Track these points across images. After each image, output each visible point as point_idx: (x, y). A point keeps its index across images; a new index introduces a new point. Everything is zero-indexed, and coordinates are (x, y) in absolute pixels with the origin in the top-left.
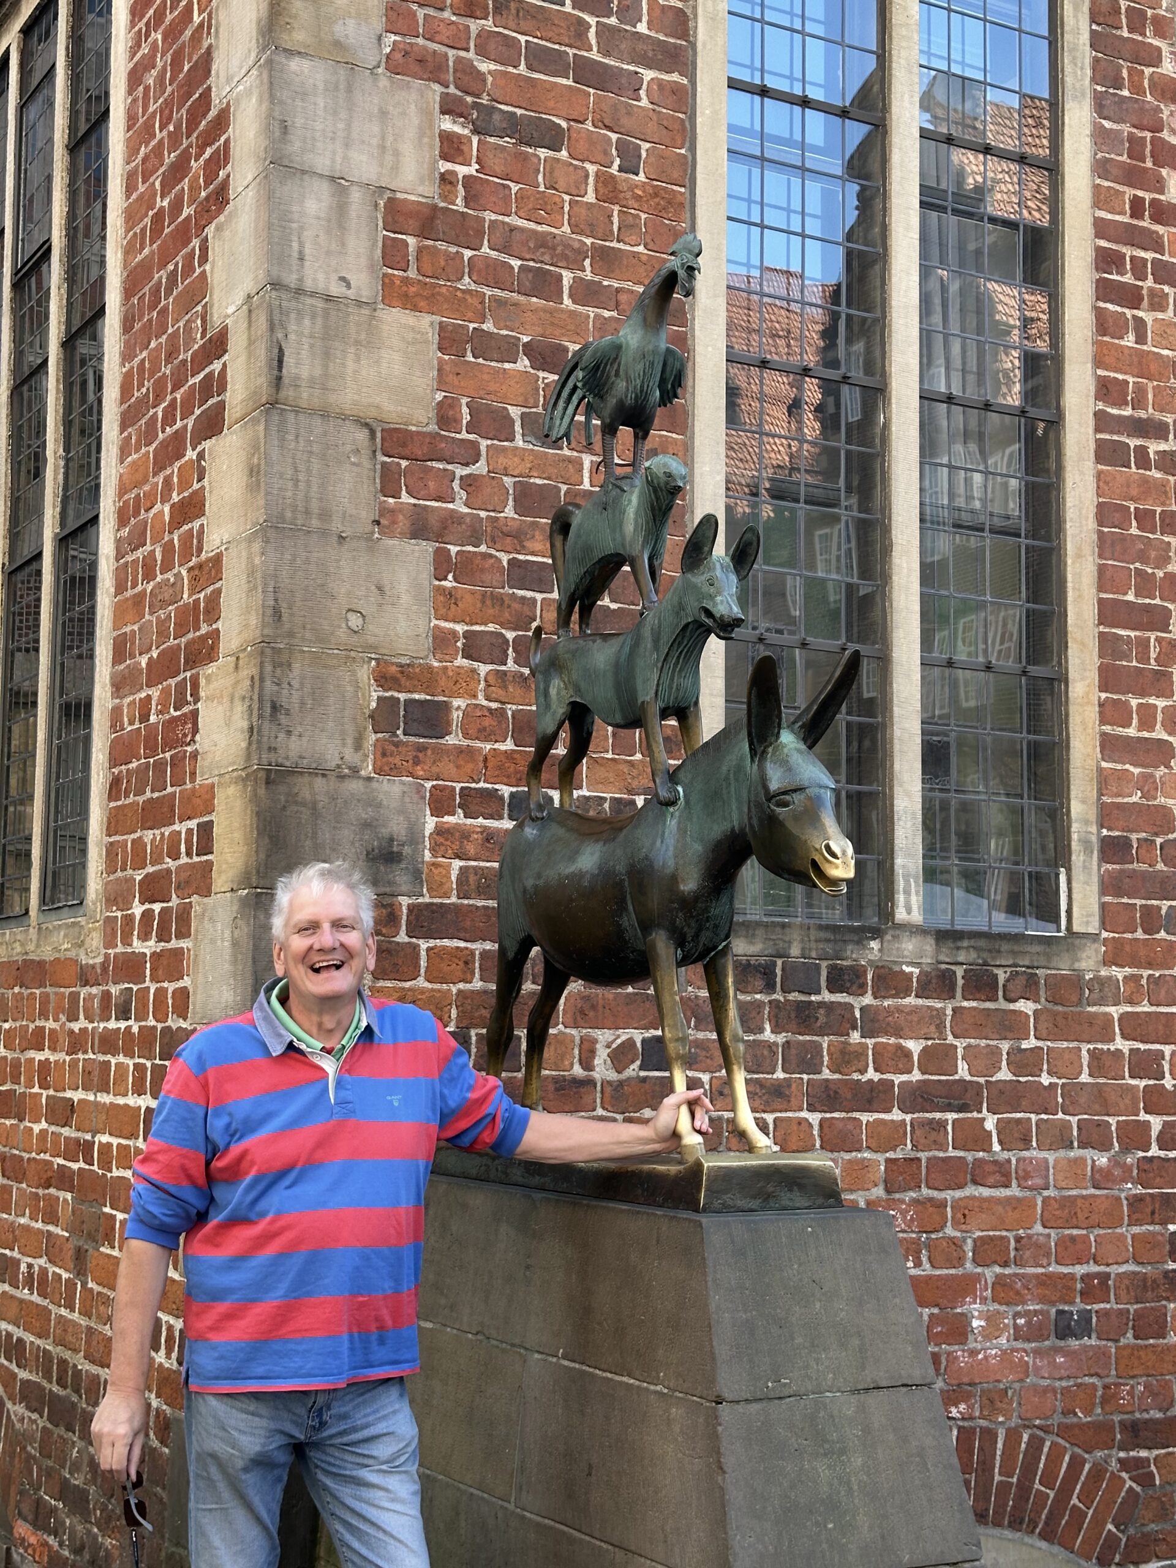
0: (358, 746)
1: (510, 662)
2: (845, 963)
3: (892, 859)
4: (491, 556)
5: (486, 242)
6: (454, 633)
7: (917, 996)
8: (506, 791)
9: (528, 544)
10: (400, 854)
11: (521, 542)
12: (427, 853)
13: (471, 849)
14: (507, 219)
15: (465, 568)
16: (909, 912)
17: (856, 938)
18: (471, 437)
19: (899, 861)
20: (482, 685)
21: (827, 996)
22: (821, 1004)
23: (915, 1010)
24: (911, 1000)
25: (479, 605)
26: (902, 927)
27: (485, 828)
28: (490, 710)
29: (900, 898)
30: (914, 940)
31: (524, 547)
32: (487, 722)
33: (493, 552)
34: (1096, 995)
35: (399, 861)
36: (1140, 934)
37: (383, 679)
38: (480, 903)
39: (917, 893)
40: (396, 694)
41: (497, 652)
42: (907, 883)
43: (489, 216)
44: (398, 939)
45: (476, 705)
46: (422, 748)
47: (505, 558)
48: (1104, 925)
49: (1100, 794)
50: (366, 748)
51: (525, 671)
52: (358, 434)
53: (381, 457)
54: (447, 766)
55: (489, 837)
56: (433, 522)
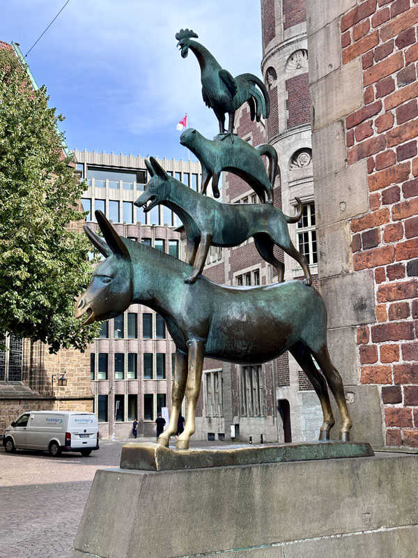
0: (347, 261)
1: (402, 198)
4: (389, 151)
5: (378, 6)
6: (377, 196)
8: (405, 263)
9: (404, 137)
10: (365, 304)
11: (400, 137)
12: (376, 302)
13: (392, 295)
15: (379, 164)
18: (378, 100)
20: (391, 215)
25: (385, 177)
27: (398, 283)
28: (394, 225)
31: (402, 139)
32: (393, 232)
35: (365, 308)
37: (354, 228)
38: (399, 321)
40: (359, 233)
41: (395, 197)
44: (368, 344)
45: (389, 225)
46: (369, 254)
47: (394, 149)
50: (351, 260)
51: (408, 200)
52: (338, 127)
53: (346, 131)
54: (380, 259)
55: (399, 287)
56: (365, 148)
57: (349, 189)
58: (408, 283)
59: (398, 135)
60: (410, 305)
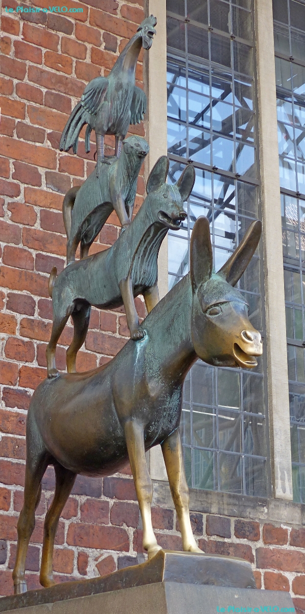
1: (36, 315)
2: (246, 520)
3: (273, 458)
4: (25, 250)
5: (26, 76)
7: (291, 545)
9: (49, 246)
11: (44, 245)
14: (39, 66)
16: (284, 492)
17: (252, 505)
18: (15, 181)
19: (277, 460)
20: (18, 327)
21: (234, 540)
22: (231, 545)
23: (289, 553)
24: (287, 547)
25: (17, 279)
26: (280, 500)
29: (279, 482)
30: (287, 509)
31: (45, 247)
32: (19, 349)
33: (26, 248)
39: (289, 480)
41: (28, 308)
42: (283, 473)
43: (28, 63)
45: (15, 339)
47: (34, 253)
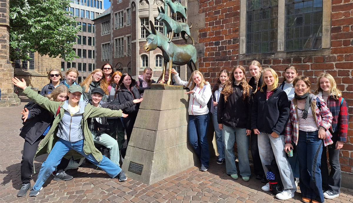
0: (197, 40)
1: (215, 25)
2: (267, 59)
6: (208, 23)
7: (282, 64)
8: (214, 42)
9: (217, 8)
10: (202, 52)
12: (205, 52)
13: (210, 50)
15: (209, 15)
16: (280, 49)
17: (269, 55)
19: (279, 41)
20: (211, 29)
23: (282, 66)
25: (211, 19)
26: (279, 52)
27: (211, 47)
28: (212, 32)
29: (279, 47)
32: (211, 34)
33: (212, 11)
34: (328, 60)
36: (343, 46)
37: (200, 31)
38: (211, 57)
40: (201, 33)
41: (213, 24)
44: (201, 62)
45: (210, 32)
46: (204, 39)
47: (214, 11)
48: (331, 45)
49: (331, 19)
50: (198, 40)
51: (216, 26)
52: (197, 2)
53: (199, 4)
54: (207, 40)
55: (212, 48)
56: (205, 10)
57: (199, 20)
58: (214, 47)
59: (215, 8)
60: (214, 53)
